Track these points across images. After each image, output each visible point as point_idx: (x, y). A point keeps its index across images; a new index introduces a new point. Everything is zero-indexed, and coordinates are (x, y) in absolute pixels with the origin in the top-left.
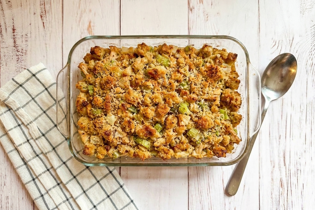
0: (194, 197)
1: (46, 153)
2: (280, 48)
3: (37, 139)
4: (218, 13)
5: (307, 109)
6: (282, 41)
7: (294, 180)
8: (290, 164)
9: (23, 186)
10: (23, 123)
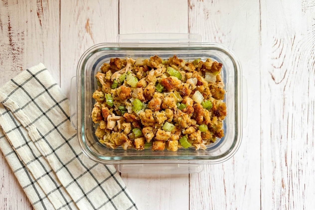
0: (195, 197)
1: (46, 156)
2: (281, 47)
3: (36, 141)
4: (218, 11)
5: (309, 109)
6: (284, 39)
7: (295, 180)
8: (291, 164)
9: (22, 190)
10: (22, 125)
